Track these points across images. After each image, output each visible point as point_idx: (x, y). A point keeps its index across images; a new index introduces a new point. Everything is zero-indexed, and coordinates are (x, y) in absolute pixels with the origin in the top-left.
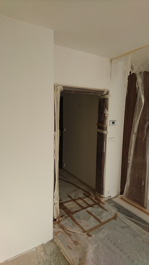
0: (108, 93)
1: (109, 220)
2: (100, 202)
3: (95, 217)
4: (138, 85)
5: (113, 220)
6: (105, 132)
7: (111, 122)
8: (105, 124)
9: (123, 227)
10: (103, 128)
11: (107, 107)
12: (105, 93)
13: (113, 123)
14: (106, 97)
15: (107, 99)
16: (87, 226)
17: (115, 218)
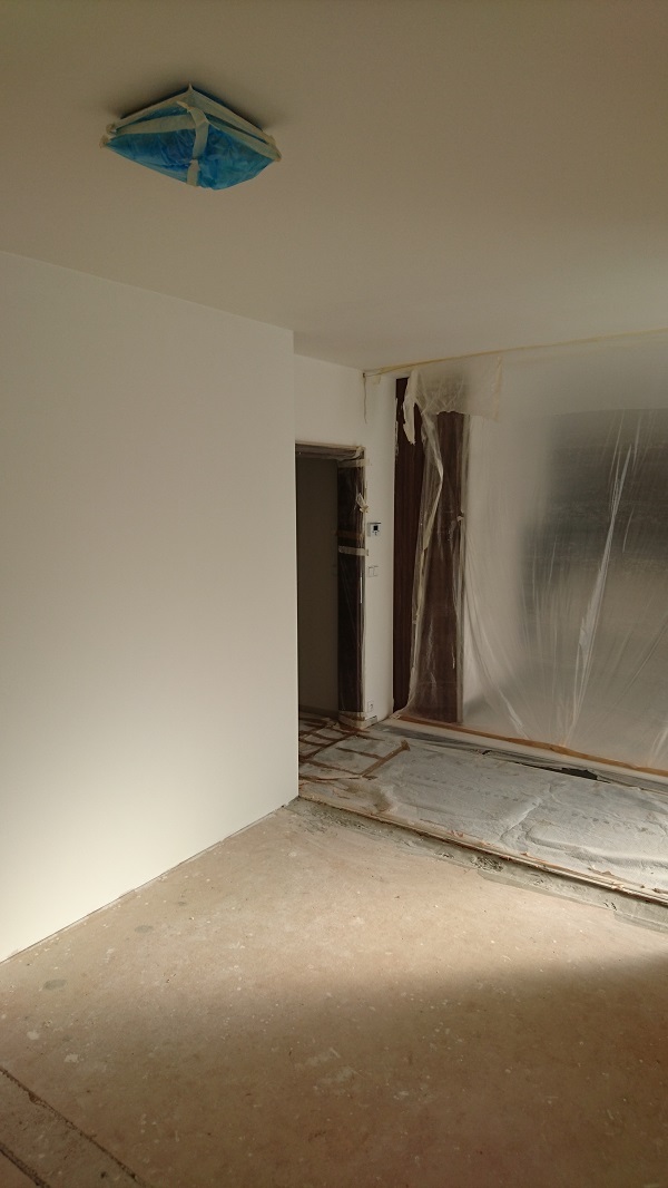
0: (362, 456)
1: (396, 753)
2: (359, 730)
3: (361, 753)
4: (426, 434)
5: (405, 752)
6: (361, 552)
7: (372, 527)
8: (360, 532)
9: (429, 757)
10: (355, 541)
11: (362, 490)
12: (358, 454)
13: (376, 528)
14: (358, 463)
15: (361, 469)
16: (357, 767)
17: (405, 747)
